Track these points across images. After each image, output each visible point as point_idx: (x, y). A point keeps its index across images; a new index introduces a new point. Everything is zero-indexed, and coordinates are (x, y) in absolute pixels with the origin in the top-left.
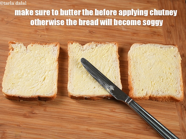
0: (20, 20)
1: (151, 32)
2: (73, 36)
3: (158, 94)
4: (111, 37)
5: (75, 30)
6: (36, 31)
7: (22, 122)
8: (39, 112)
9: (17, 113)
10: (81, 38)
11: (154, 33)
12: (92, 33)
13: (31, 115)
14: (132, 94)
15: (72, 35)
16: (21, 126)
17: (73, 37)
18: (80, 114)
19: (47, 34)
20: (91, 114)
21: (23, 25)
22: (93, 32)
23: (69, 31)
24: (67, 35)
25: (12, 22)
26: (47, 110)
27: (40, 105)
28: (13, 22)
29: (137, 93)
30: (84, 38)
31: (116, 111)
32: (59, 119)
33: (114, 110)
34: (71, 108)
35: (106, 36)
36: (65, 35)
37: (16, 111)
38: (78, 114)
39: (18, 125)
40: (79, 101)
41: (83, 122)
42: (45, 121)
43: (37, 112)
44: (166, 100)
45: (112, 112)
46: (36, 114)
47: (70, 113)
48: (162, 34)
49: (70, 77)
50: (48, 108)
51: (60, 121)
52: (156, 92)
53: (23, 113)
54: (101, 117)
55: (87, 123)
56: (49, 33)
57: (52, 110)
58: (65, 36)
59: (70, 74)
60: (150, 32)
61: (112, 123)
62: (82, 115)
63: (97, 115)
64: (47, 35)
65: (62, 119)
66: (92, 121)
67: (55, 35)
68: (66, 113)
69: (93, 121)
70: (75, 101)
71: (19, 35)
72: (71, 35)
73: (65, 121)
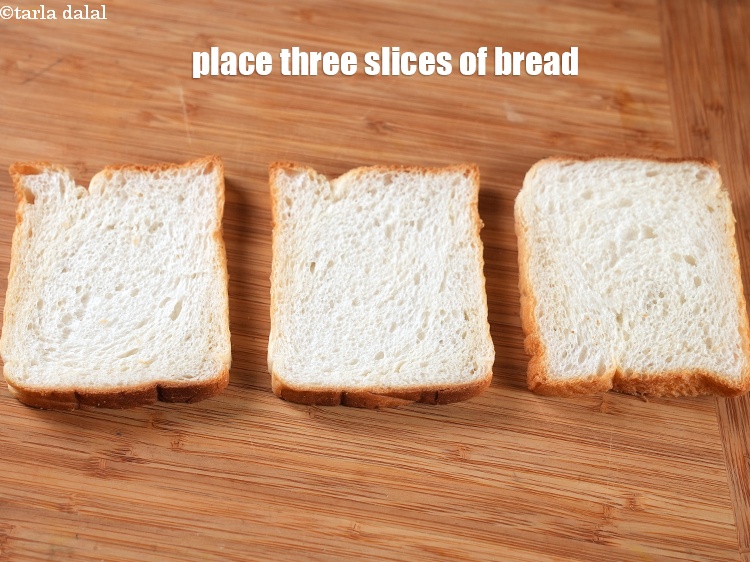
0: (79, 67)
1: (628, 132)
2: (302, 141)
3: (651, 365)
4: (458, 148)
5: (310, 114)
6: (148, 117)
7: (79, 495)
8: (151, 452)
9: (62, 456)
10: (335, 149)
11: (639, 134)
12: (382, 130)
13: (120, 466)
14: (540, 373)
15: (297, 138)
16: (75, 509)
17: (299, 144)
18: (322, 467)
19: (192, 128)
20: (366, 467)
21: (93, 91)
22: (385, 127)
23: (286, 120)
24: (274, 137)
25: (47, 74)
26: (185, 448)
27: (158, 423)
28: (52, 75)
29: (562, 368)
30: (345, 151)
31: (474, 457)
32: (235, 485)
33: (462, 454)
34: (285, 442)
35: (438, 142)
36: (269, 136)
37: (56, 450)
38: (314, 466)
39: (61, 508)
40: (318, 413)
41: (333, 501)
42: (174, 494)
43: (143, 455)
44: (682, 388)
45: (455, 459)
46: (139, 460)
47: (278, 461)
48: (672, 142)
49: (277, 313)
50: (187, 438)
51: (237, 493)
52: (640, 358)
53: (86, 456)
54: (410, 482)
55: (350, 504)
56: (202, 126)
57: (205, 447)
58: (266, 139)
59: (279, 298)
60: (623, 131)
61: (453, 507)
62: (331, 469)
63: (396, 472)
64: (191, 132)
65: (246, 487)
66: (373, 495)
67: (225, 133)
68: (265, 459)
69: (377, 496)
70: (302, 411)
71: (74, 128)
72: (291, 137)
73: (258, 496)
